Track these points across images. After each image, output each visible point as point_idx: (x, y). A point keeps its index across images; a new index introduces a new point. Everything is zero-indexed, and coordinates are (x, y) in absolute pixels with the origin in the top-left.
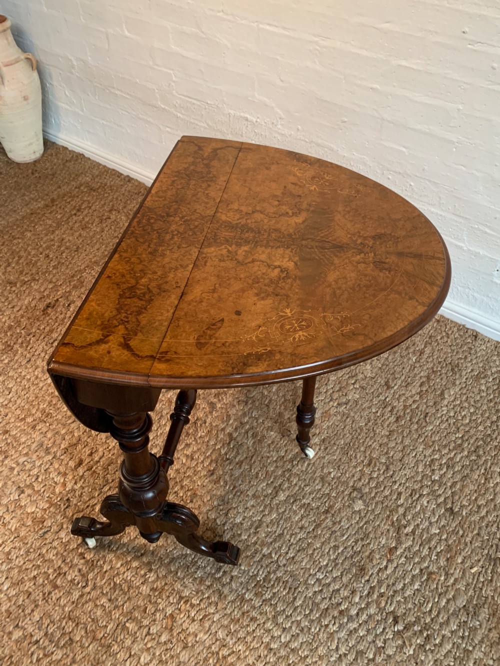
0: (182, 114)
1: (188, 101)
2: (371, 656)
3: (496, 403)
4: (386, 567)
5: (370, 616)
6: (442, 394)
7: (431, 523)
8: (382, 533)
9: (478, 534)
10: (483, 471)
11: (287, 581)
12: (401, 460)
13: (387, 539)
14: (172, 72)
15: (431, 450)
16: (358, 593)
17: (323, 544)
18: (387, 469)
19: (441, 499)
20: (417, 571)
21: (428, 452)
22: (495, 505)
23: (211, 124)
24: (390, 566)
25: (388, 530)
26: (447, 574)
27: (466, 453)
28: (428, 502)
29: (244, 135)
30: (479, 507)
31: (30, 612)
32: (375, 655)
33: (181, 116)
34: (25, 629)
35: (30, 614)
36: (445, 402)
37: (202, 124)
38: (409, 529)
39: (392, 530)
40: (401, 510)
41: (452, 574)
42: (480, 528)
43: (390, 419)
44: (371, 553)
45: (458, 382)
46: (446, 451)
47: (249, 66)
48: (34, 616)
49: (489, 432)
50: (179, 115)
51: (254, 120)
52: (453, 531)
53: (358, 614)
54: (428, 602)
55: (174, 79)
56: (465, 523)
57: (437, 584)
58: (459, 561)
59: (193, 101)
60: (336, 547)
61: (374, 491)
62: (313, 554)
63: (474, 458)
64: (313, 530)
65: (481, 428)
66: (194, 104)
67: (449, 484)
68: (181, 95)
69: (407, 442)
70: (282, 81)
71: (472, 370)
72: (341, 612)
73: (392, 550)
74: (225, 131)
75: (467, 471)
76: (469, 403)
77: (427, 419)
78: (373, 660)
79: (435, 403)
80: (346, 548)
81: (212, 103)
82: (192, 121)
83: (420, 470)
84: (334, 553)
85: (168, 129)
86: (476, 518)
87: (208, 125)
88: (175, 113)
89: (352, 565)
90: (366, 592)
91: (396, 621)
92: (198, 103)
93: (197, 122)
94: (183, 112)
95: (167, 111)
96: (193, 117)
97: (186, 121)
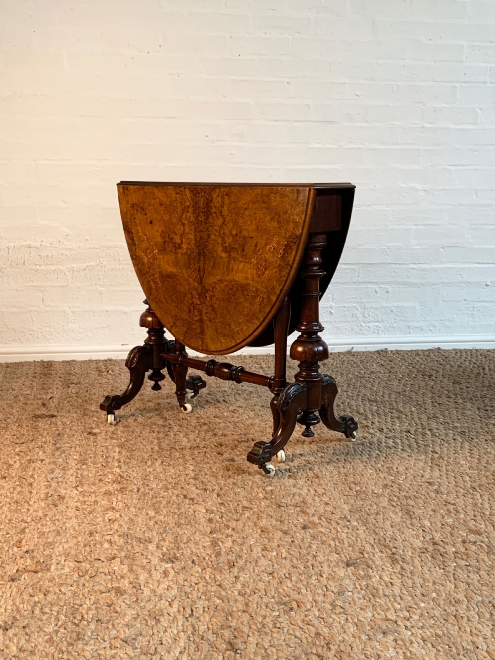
7: (369, 407)
29: (26, 263)
47: (28, 197)
51: (38, 245)
56: (384, 401)
70: (65, 202)
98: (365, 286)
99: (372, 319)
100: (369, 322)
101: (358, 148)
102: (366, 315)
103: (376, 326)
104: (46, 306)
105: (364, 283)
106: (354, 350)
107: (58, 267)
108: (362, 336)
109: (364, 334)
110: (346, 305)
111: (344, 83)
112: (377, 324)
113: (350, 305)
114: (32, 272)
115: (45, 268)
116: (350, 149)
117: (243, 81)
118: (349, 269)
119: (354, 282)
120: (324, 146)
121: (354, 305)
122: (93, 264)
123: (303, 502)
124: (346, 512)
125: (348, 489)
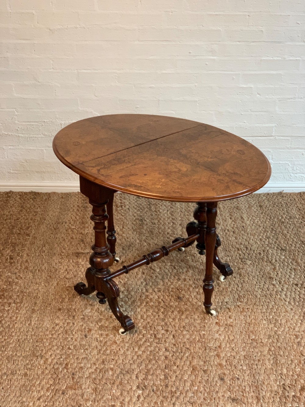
1: (28, 125)
2: (299, 297)
3: (264, 213)
4: (278, 274)
5: (287, 288)
6: (242, 218)
7: (279, 256)
8: (266, 266)
9: (299, 252)
10: (281, 234)
11: (248, 293)
12: (249, 244)
13: (269, 267)
14: (14, 110)
15: (256, 236)
16: (276, 285)
17: (248, 278)
18: (247, 248)
19: (276, 248)
20: (289, 270)
21: (256, 237)
22: (296, 242)
23: (47, 134)
24: (278, 273)
25: (267, 264)
26: (299, 266)
27: (270, 232)
28: (272, 251)
30: (291, 244)
32: (299, 296)
33: (22, 135)
35: (159, 351)
36: (246, 220)
37: (40, 136)
38: (274, 261)
39: (268, 264)
40: (265, 257)
41: (301, 265)
42: (297, 250)
43: (231, 234)
44: (268, 273)
45: (244, 212)
46: (262, 234)
49: (271, 223)
52: (289, 255)
53: (282, 290)
54: (301, 276)
55: (16, 113)
56: (291, 251)
57: (299, 270)
58: (300, 261)
59: (32, 123)
60: (254, 277)
61: (250, 256)
62: (248, 282)
63: (274, 232)
64: (240, 276)
65: (267, 223)
66: (33, 125)
67: (274, 243)
68: (22, 122)
69: (245, 238)
70: (96, 96)
71: (245, 206)
72: (276, 292)
73: (275, 269)
75: (276, 237)
76: (255, 217)
77: (245, 227)
78: (300, 297)
79: (242, 222)
80: (257, 276)
81: (48, 121)
82: (32, 136)
83: (259, 243)
84: (255, 278)
85: (9, 147)
86: (293, 248)
87: (44, 135)
88: (17, 135)
89: (265, 279)
90: (278, 283)
91: (297, 285)
92: (37, 124)
93: (35, 136)
94: (24, 132)
95: (10, 135)
96: (32, 133)
97: (26, 138)
98: (295, 150)
99: (298, 171)
100: (296, 174)
101: (297, 60)
102: (295, 169)
103: (302, 176)
105: (295, 148)
106: (284, 192)
108: (291, 182)
109: (292, 181)
110: (281, 162)
111: (289, 15)
112: (302, 175)
113: (284, 162)
116: (290, 60)
117: (217, 15)
118: (284, 139)
119: (288, 148)
120: (272, 59)
121: (287, 162)
123: (220, 347)
124: (242, 358)
125: (247, 338)
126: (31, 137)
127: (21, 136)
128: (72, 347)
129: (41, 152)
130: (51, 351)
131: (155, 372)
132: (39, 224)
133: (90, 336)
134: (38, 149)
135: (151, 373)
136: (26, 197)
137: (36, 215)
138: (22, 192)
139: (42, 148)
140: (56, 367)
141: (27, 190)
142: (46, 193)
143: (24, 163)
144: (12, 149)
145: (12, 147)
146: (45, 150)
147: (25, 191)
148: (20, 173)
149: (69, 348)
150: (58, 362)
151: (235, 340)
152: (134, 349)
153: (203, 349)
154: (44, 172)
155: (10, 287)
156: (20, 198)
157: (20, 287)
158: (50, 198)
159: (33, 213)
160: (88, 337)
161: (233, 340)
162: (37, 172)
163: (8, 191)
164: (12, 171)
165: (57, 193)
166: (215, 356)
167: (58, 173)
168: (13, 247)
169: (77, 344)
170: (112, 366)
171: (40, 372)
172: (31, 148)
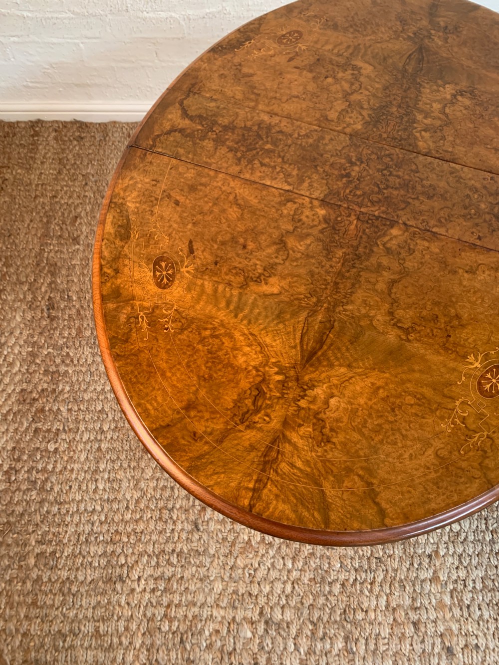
0: (29, 11)
23: (78, 11)
29: (129, 9)
31: (327, 566)
33: (30, 15)
34: (337, 580)
35: (329, 568)
37: (64, 15)
48: (334, 565)
50: (25, 14)
74: (101, 12)
87: (73, 13)
88: (19, 13)
93: (55, 15)
94: (31, 8)
95: (4, 15)
96: (48, 10)
97: (39, 19)
104: (160, 61)
107: (170, 13)
114: (139, 20)
115: (154, 16)
122: (215, 10)
123: (437, 552)
124: (479, 586)
125: (484, 527)
126: (48, 18)
127: (28, 17)
128: (174, 560)
129: (75, 49)
130: (138, 569)
131: (328, 631)
132: (92, 210)
133: (205, 527)
134: (68, 42)
135: (321, 634)
136: (66, 136)
137: (86, 184)
138: (57, 122)
139: (76, 41)
140: (149, 614)
141: (67, 117)
142: (99, 124)
143: (48, 69)
144: (18, 43)
145: (16, 39)
146: (81, 45)
147: (63, 119)
148: (47, 88)
149: (169, 562)
150: (152, 599)
151: (463, 535)
152: (284, 564)
153: (408, 563)
154: (88, 85)
155: (54, 387)
156: (56, 138)
157: (72, 385)
158: (107, 139)
159: (80, 177)
160: (202, 530)
161: (458, 534)
162: (77, 85)
163: (33, 119)
164: (30, 84)
165: (119, 123)
166: (430, 581)
167: (114, 88)
168: (53, 274)
169: (182, 549)
170: (249, 614)
171: (121, 629)
172: (54, 40)
